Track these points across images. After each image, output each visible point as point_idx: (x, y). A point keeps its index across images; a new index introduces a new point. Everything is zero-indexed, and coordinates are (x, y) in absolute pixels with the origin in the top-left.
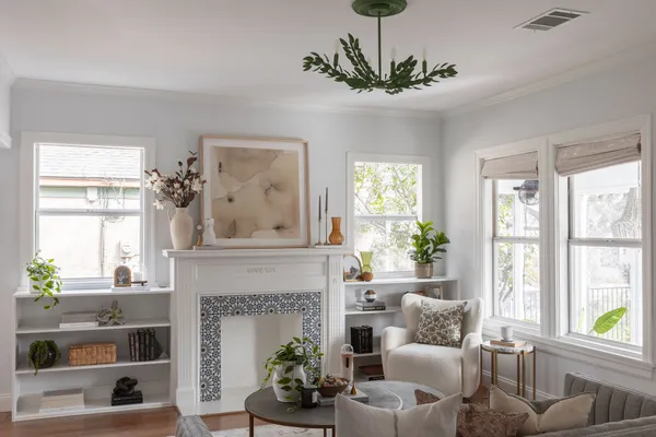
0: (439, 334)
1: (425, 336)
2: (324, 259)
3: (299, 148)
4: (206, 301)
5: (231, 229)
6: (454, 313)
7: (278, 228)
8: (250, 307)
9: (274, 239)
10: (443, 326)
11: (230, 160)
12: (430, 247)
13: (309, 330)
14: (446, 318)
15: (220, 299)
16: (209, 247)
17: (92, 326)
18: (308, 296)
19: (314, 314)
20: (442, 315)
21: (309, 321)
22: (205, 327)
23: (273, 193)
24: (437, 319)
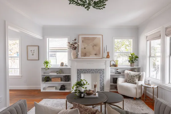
0: (132, 81)
1: (129, 81)
2: (105, 62)
3: (101, 36)
4: (78, 70)
5: (85, 55)
6: (136, 76)
7: (95, 54)
8: (88, 72)
9: (95, 57)
10: (133, 79)
11: (85, 40)
12: (133, 59)
13: (101, 78)
14: (134, 77)
15: (81, 70)
17: (55, 74)
18: (101, 70)
19: (103, 74)
20: (133, 76)
21: (101, 75)
22: (78, 76)
23: (95, 47)
24: (132, 77)
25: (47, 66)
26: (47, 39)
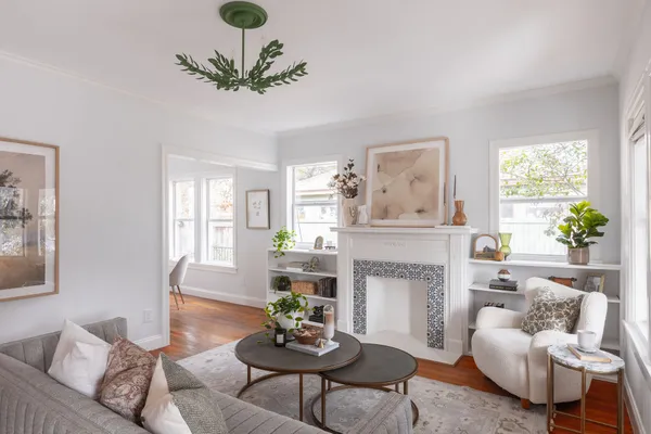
0: (536, 324)
1: (526, 324)
2: (446, 238)
3: (440, 145)
4: (356, 263)
5: (384, 213)
6: (560, 306)
7: (419, 211)
8: (386, 271)
9: (417, 220)
10: (541, 317)
11: (387, 162)
13: (433, 297)
14: (548, 309)
15: (366, 263)
16: (362, 225)
18: (432, 268)
19: (438, 284)
20: (545, 305)
21: (432, 289)
22: (357, 282)
23: (417, 185)
24: (539, 308)
25: (280, 246)
26: (289, 169)
